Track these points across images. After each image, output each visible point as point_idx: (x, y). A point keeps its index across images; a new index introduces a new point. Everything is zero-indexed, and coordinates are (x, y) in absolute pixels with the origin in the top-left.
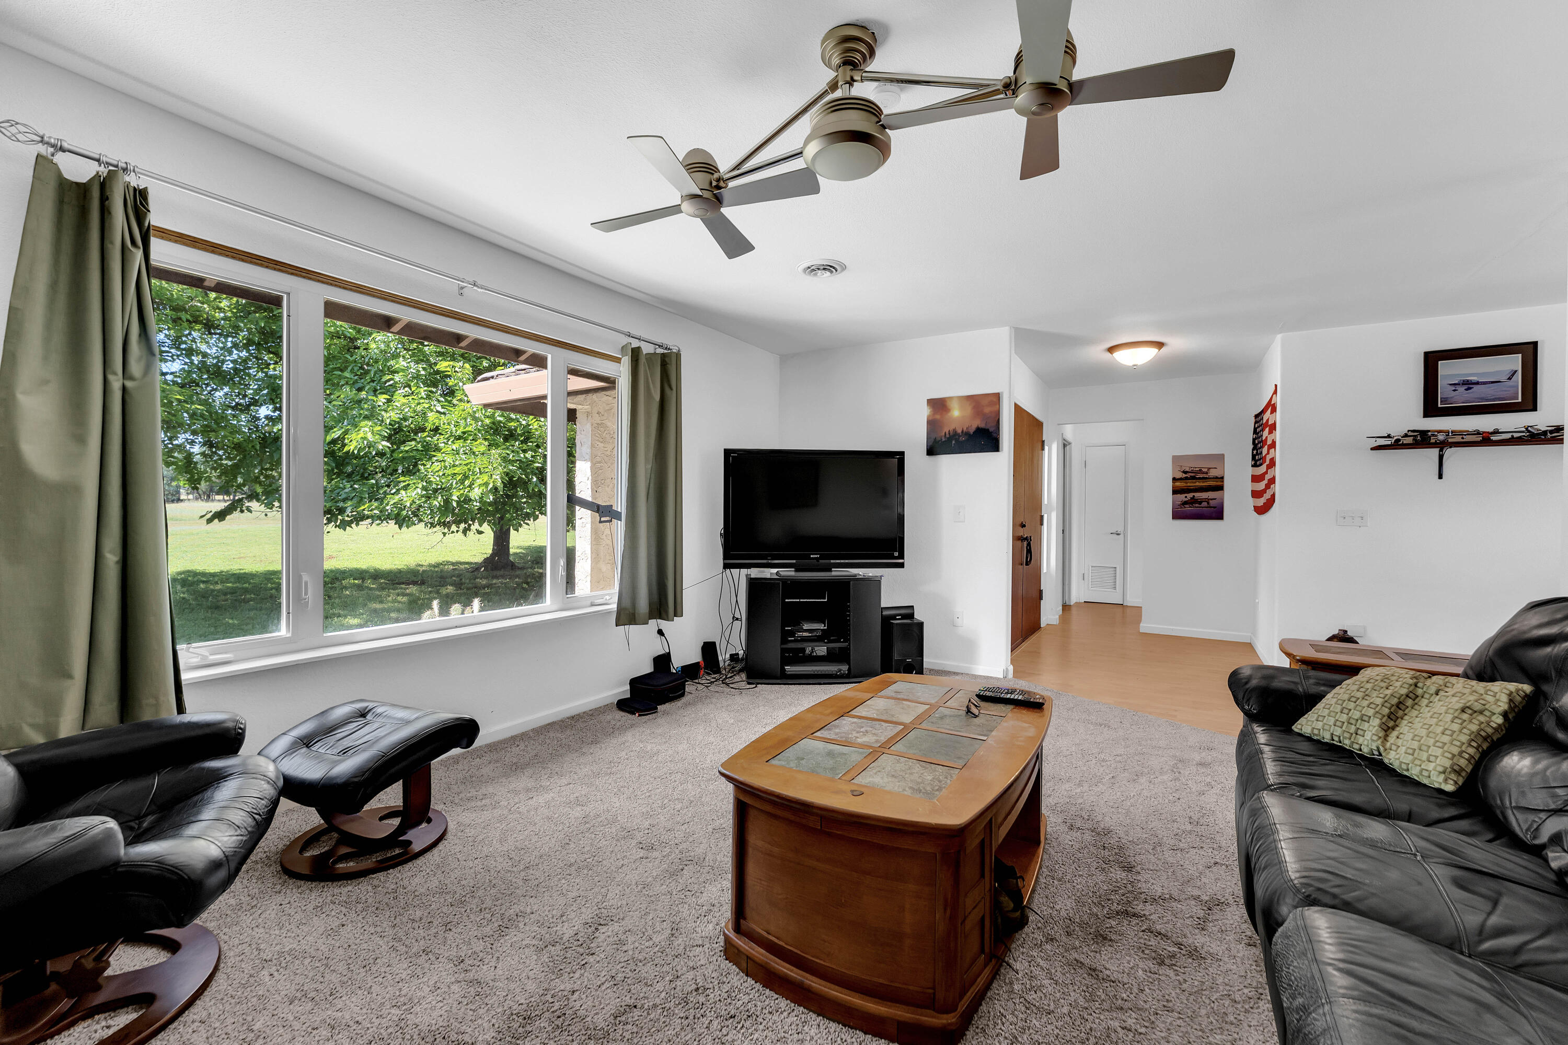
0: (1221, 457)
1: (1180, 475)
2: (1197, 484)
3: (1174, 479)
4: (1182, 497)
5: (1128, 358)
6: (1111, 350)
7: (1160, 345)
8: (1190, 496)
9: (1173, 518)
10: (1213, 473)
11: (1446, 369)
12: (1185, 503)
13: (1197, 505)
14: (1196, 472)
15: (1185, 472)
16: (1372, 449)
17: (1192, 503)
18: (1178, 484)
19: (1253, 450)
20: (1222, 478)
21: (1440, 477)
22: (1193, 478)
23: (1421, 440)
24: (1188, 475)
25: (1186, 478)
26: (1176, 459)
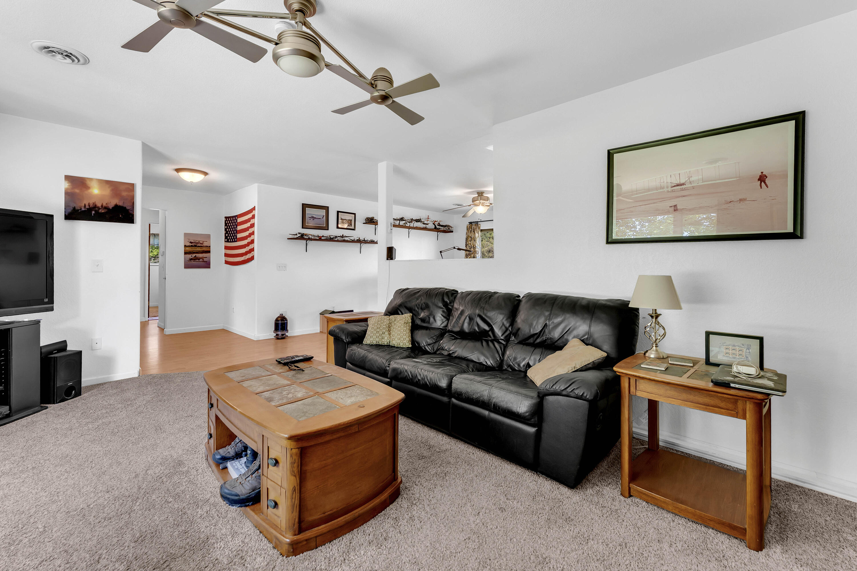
0: (208, 236)
1: (188, 244)
2: (198, 249)
3: (185, 246)
4: (189, 256)
5: (187, 177)
6: (178, 170)
7: (206, 174)
8: (194, 255)
9: (185, 268)
10: (205, 244)
11: (308, 211)
12: (191, 259)
13: (198, 261)
14: (197, 243)
15: (191, 243)
16: (288, 239)
17: (195, 260)
18: (187, 249)
19: (225, 234)
20: (210, 247)
21: (306, 251)
22: (195, 246)
23: (302, 237)
24: (193, 244)
25: (192, 246)
26: (186, 235)
